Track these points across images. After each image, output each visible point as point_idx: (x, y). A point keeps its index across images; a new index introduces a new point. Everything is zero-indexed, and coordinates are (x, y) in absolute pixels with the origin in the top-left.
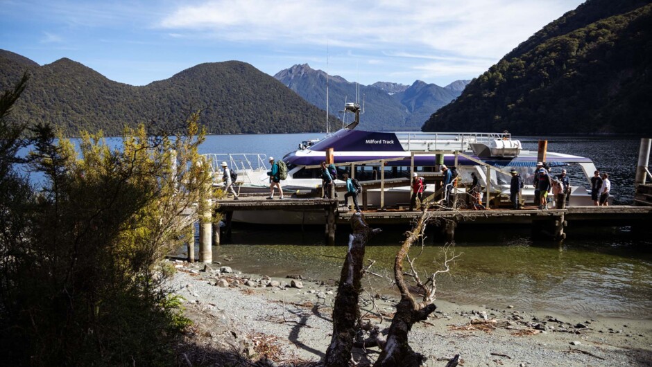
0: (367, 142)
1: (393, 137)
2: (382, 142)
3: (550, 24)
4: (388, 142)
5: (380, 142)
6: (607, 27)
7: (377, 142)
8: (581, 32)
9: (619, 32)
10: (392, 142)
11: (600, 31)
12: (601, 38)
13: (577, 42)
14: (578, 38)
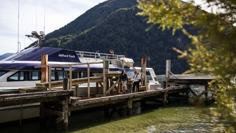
0: (60, 55)
1: (74, 54)
2: (69, 56)
3: (49, 34)
4: (72, 57)
5: (67, 56)
6: (70, 37)
7: (65, 56)
8: (61, 38)
9: (74, 39)
10: (74, 57)
11: (68, 38)
12: (68, 41)
13: (60, 41)
14: (61, 40)
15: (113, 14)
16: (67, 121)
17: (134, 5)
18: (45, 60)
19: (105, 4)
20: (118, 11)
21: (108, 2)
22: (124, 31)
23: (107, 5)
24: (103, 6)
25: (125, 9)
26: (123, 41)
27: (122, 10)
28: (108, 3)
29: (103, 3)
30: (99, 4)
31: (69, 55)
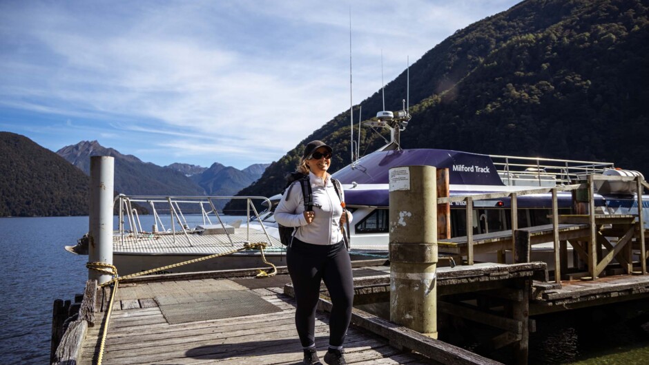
0: (456, 168)
1: (487, 162)
2: (475, 169)
4: (483, 170)
5: (471, 169)
7: (467, 169)
10: (488, 171)
15: (494, 53)
16: (525, 345)
17: (552, 24)
18: (445, 183)
19: (474, 30)
20: (508, 45)
21: (478, 26)
22: (527, 95)
23: (477, 32)
24: (467, 36)
25: (527, 38)
26: (524, 121)
27: (518, 42)
28: (479, 29)
29: (467, 28)
30: (455, 34)
31: (477, 167)
